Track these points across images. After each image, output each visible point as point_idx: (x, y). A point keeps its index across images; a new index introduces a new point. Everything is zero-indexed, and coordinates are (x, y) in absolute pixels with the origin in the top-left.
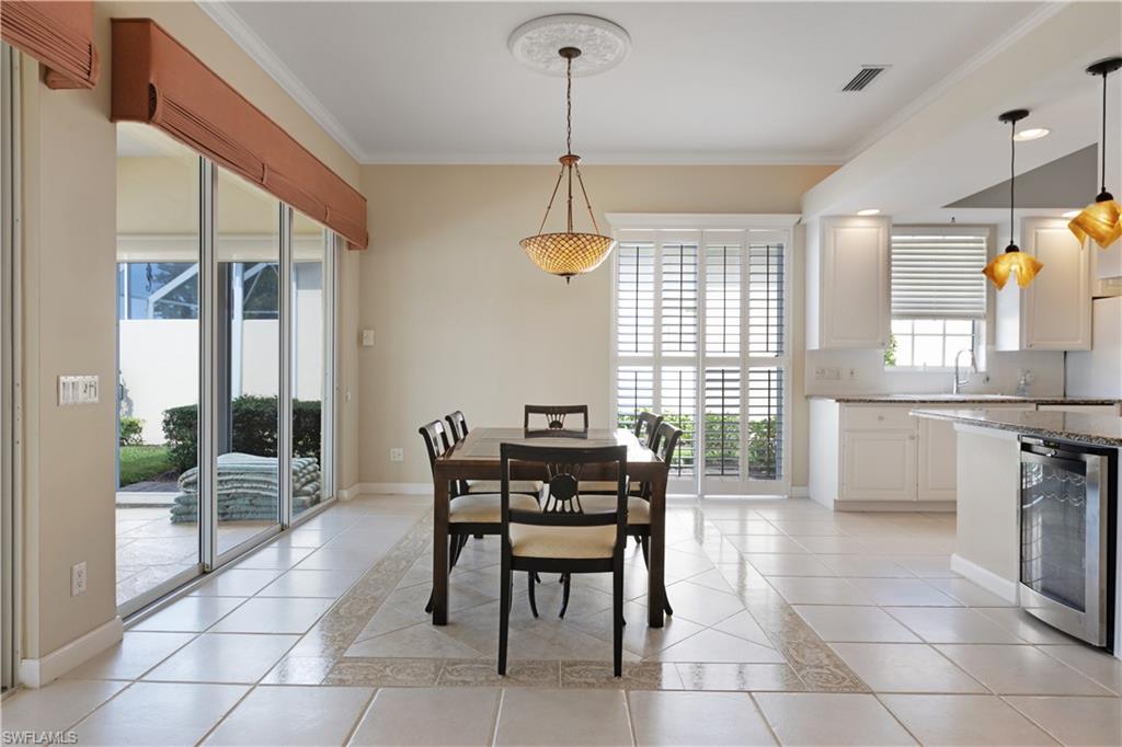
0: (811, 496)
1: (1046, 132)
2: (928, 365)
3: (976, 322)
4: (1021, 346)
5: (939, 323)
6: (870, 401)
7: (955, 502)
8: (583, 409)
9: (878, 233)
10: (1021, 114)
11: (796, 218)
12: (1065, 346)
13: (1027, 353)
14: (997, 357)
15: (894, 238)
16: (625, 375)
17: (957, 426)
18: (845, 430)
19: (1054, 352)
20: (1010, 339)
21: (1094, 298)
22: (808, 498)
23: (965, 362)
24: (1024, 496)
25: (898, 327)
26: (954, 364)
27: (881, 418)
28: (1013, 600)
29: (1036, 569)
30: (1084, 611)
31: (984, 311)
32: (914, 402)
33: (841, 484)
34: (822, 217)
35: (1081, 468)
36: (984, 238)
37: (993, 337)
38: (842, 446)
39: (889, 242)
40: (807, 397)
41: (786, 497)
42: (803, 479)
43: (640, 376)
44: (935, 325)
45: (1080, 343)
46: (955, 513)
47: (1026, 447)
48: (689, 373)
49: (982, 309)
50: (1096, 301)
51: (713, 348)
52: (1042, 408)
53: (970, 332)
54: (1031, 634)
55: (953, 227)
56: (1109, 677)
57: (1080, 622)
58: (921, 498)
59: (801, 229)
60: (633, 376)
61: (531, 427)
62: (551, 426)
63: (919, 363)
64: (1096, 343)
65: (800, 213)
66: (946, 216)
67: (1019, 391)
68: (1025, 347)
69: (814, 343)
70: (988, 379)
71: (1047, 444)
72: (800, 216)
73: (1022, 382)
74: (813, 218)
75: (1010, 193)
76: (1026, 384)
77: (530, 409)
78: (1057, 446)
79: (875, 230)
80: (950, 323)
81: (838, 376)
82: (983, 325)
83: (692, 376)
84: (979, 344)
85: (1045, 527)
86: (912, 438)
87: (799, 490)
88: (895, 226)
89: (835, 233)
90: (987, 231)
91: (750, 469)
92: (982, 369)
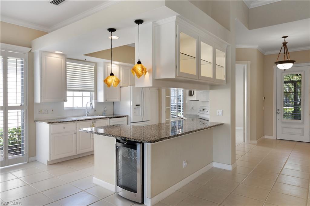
0: (37, 160)
1: (118, 38)
2: (78, 106)
3: (92, 93)
4: (104, 101)
5: (81, 93)
6: (61, 122)
9: (62, 60)
10: (114, 30)
12: (114, 100)
13: (105, 103)
14: (97, 103)
15: (67, 63)
18: (51, 134)
19: (110, 102)
20: (101, 99)
21: (121, 87)
22: (36, 161)
23: (89, 105)
25: (69, 93)
26: (86, 106)
27: (64, 128)
29: (121, 181)
30: (137, 193)
31: (94, 89)
32: (75, 121)
33: (50, 154)
34: (40, 51)
36: (93, 66)
37: (96, 98)
38: (50, 140)
39: (66, 64)
40: (35, 121)
41: (26, 162)
42: (33, 153)
45: (118, 100)
49: (93, 89)
50: (121, 88)
53: (90, 96)
55: (85, 61)
57: (136, 196)
58: (78, 153)
59: (31, 54)
63: (75, 106)
64: (121, 100)
65: (31, 47)
66: (83, 58)
67: (103, 114)
68: (105, 101)
69: (38, 100)
70: (95, 111)
72: (31, 49)
73: (104, 111)
74: (37, 51)
76: (105, 111)
78: (128, 141)
79: (61, 59)
80: (84, 93)
81: (47, 112)
82: (93, 93)
84: (92, 100)
86: (75, 133)
87: (32, 159)
88: (67, 58)
89: (46, 58)
90: (94, 64)
92: (94, 107)
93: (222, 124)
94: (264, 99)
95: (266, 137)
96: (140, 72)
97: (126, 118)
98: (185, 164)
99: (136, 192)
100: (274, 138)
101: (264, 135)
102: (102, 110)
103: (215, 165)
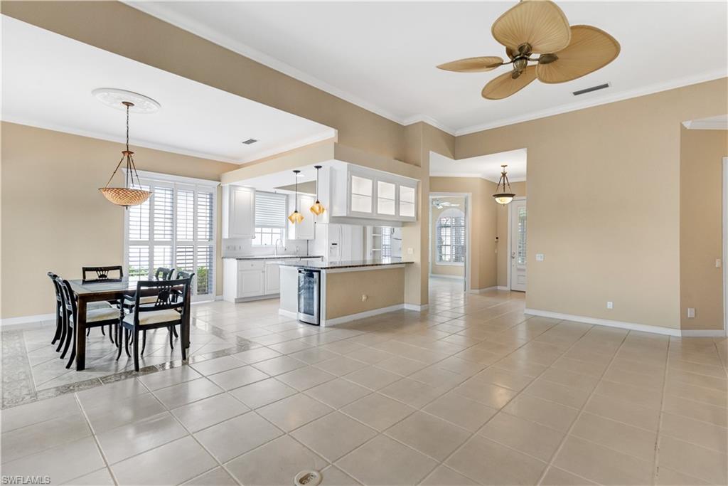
0: (224, 299)
2: (267, 244)
3: (282, 229)
4: (295, 238)
6: (249, 259)
7: (279, 294)
8: (119, 268)
9: (251, 194)
10: (299, 171)
11: (219, 183)
12: (308, 238)
13: (298, 241)
14: (288, 241)
15: (256, 196)
16: (133, 251)
17: (280, 266)
18: (239, 271)
19: (304, 240)
20: (292, 236)
21: (315, 223)
22: (222, 300)
23: (279, 243)
24: (299, 289)
25: (257, 230)
26: (275, 244)
27: (252, 265)
28: (296, 318)
29: (302, 310)
33: (238, 291)
34: (229, 185)
35: (312, 276)
37: (287, 235)
39: (255, 198)
40: (222, 258)
41: (214, 300)
42: (220, 292)
43: (142, 250)
44: (269, 230)
45: (312, 237)
46: (279, 298)
47: (300, 272)
48: (168, 248)
49: (284, 225)
51: (181, 237)
52: (302, 259)
53: (280, 232)
54: (301, 325)
55: (276, 194)
56: (319, 330)
57: (314, 319)
58: (266, 294)
59: (220, 188)
60: (138, 250)
61: (87, 279)
62: (99, 277)
63: (263, 243)
64: (316, 237)
65: (220, 181)
66: (273, 191)
67: (295, 254)
68: (297, 239)
69: (226, 235)
70: (286, 250)
71: (305, 270)
73: (296, 251)
74: (226, 185)
75: (296, 187)
77: (85, 270)
78: (308, 270)
79: (249, 193)
80: (274, 229)
81: (235, 249)
82: (284, 230)
83: (169, 250)
84: (283, 237)
85: (305, 298)
86: (263, 272)
87: (219, 297)
88: (256, 191)
89: (235, 192)
90: (285, 196)
91: (198, 291)
92: (284, 246)
93: (413, 263)
94: (496, 240)
95: (499, 288)
96: (318, 211)
97: (320, 259)
98: (364, 298)
99: (313, 315)
100: (508, 288)
101: (497, 285)
102: (294, 249)
103: (406, 306)
